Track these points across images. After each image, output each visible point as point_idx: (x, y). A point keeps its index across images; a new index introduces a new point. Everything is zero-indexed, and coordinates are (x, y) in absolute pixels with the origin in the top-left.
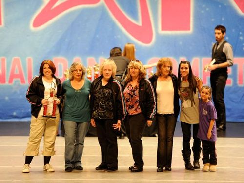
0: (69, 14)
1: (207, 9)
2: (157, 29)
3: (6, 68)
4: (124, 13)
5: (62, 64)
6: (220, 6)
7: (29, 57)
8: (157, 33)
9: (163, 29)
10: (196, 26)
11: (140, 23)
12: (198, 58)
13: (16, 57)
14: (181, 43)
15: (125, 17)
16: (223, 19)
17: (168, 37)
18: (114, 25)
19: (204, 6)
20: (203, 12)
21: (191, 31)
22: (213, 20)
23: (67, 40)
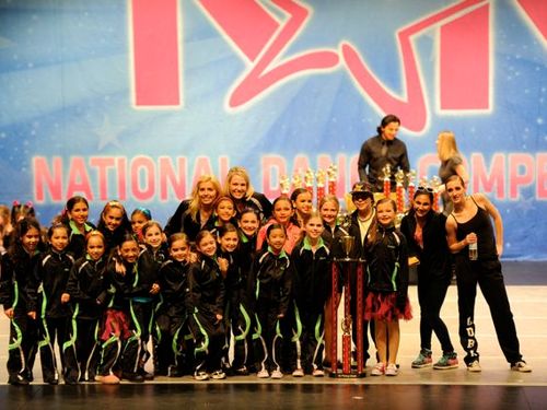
0: (287, 85)
1: (517, 74)
2: (434, 107)
3: (186, 174)
4: (378, 81)
5: (277, 167)
6: (538, 69)
7: (224, 156)
8: (433, 114)
9: (444, 106)
10: (498, 101)
11: (404, 98)
12: (502, 155)
13: (203, 156)
14: (473, 130)
15: (380, 89)
16: (544, 90)
17: (451, 120)
18: (361, 101)
19: (511, 68)
20: (509, 78)
21: (490, 111)
22: (527, 91)
23: (284, 127)
